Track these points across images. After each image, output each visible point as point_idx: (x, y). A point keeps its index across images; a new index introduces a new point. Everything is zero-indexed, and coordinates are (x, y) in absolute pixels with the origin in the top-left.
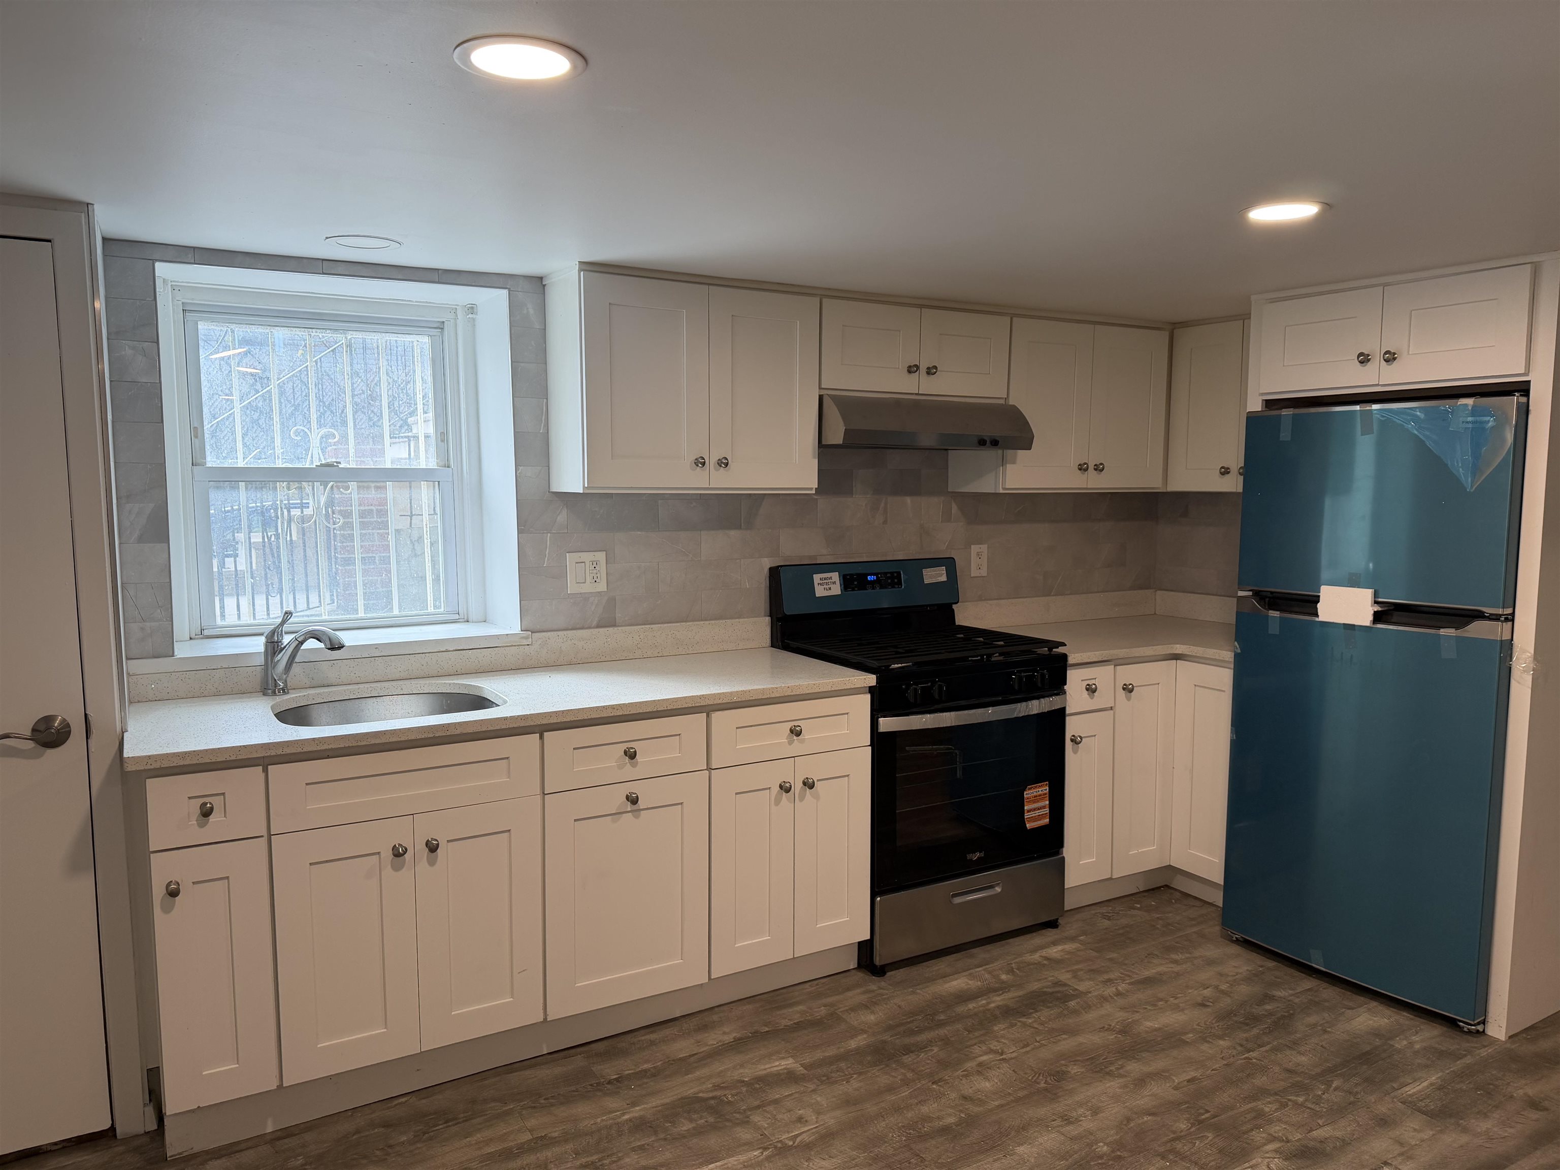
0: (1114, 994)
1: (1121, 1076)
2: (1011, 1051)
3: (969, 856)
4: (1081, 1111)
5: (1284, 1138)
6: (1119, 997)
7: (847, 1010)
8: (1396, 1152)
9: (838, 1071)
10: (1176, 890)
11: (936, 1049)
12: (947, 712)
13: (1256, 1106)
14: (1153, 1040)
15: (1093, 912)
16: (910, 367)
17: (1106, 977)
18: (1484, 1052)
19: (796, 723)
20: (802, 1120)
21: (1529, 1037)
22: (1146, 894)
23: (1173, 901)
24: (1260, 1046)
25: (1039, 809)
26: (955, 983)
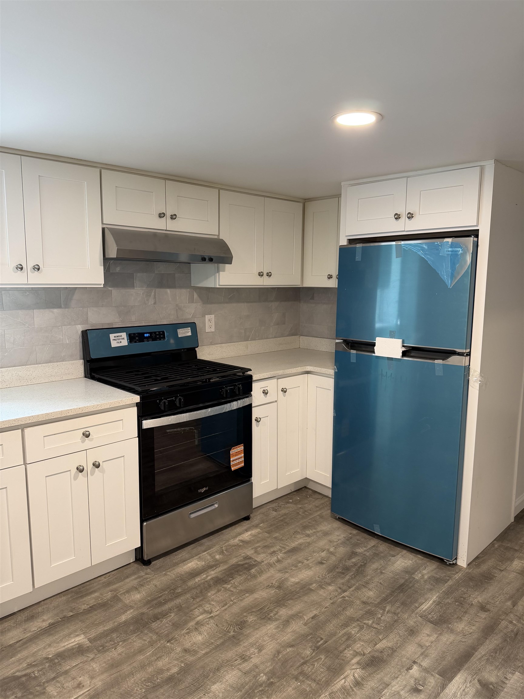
0: (276, 562)
1: (276, 620)
2: (216, 610)
3: (199, 491)
4: (252, 650)
5: (362, 653)
6: (278, 563)
7: (124, 593)
8: (419, 653)
9: (110, 641)
10: (310, 489)
11: (173, 615)
12: (184, 413)
13: (348, 631)
14: (294, 591)
15: (268, 507)
16: (160, 214)
17: (272, 550)
18: (457, 576)
19: (87, 429)
20: (81, 685)
21: (476, 564)
22: (295, 493)
23: (308, 496)
24: (350, 588)
25: (238, 459)
26: (190, 565)
